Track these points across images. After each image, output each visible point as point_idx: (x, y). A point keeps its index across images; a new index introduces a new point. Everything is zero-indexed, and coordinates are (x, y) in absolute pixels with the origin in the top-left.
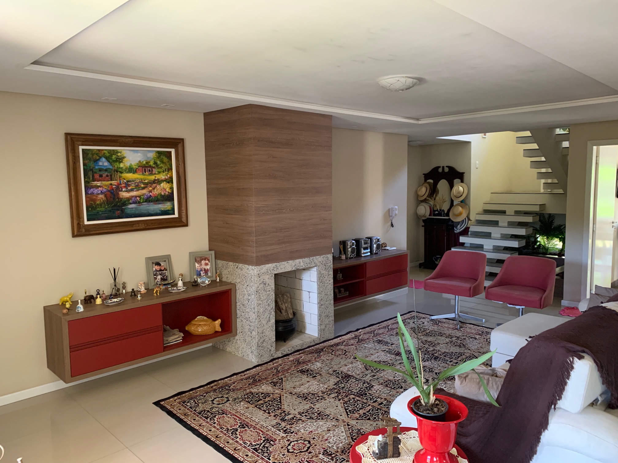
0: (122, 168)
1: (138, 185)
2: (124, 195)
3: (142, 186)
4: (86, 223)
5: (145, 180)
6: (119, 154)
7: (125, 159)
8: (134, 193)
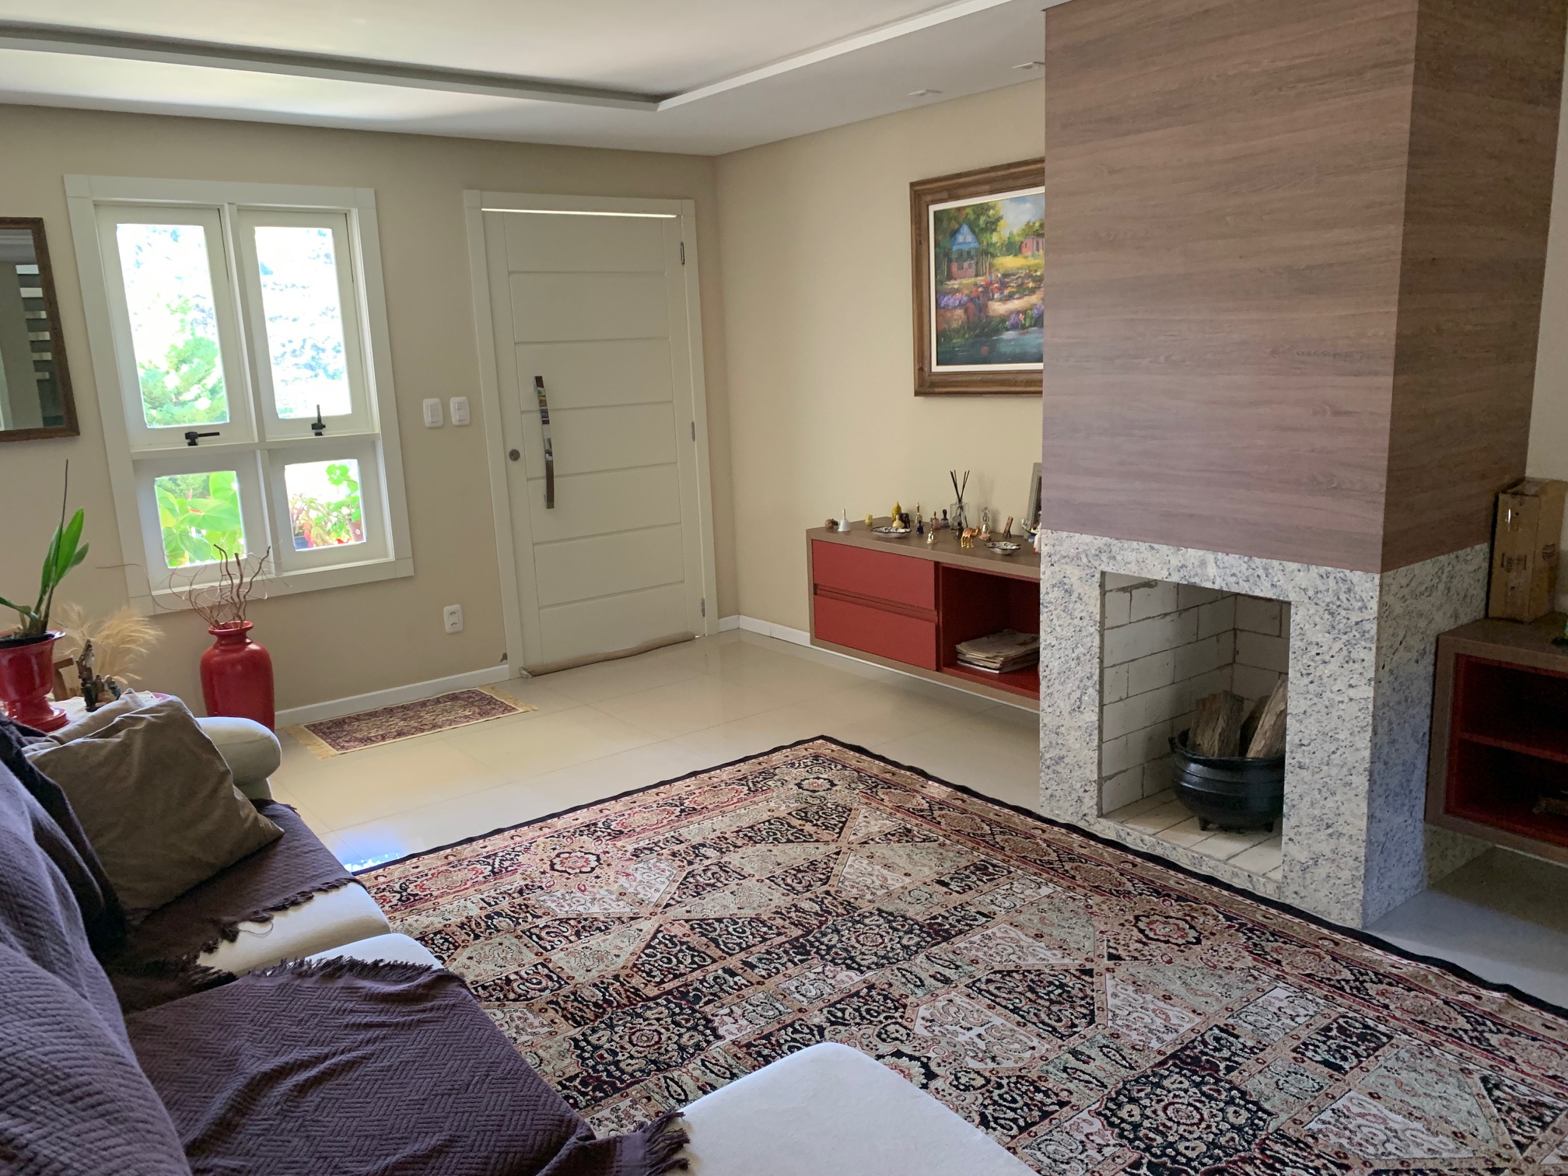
0: (995, 244)
1: (1022, 284)
2: (998, 308)
3: (1031, 285)
4: (936, 368)
5: (1036, 271)
6: (991, 212)
7: (1002, 223)
8: (1015, 304)
